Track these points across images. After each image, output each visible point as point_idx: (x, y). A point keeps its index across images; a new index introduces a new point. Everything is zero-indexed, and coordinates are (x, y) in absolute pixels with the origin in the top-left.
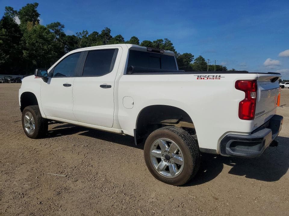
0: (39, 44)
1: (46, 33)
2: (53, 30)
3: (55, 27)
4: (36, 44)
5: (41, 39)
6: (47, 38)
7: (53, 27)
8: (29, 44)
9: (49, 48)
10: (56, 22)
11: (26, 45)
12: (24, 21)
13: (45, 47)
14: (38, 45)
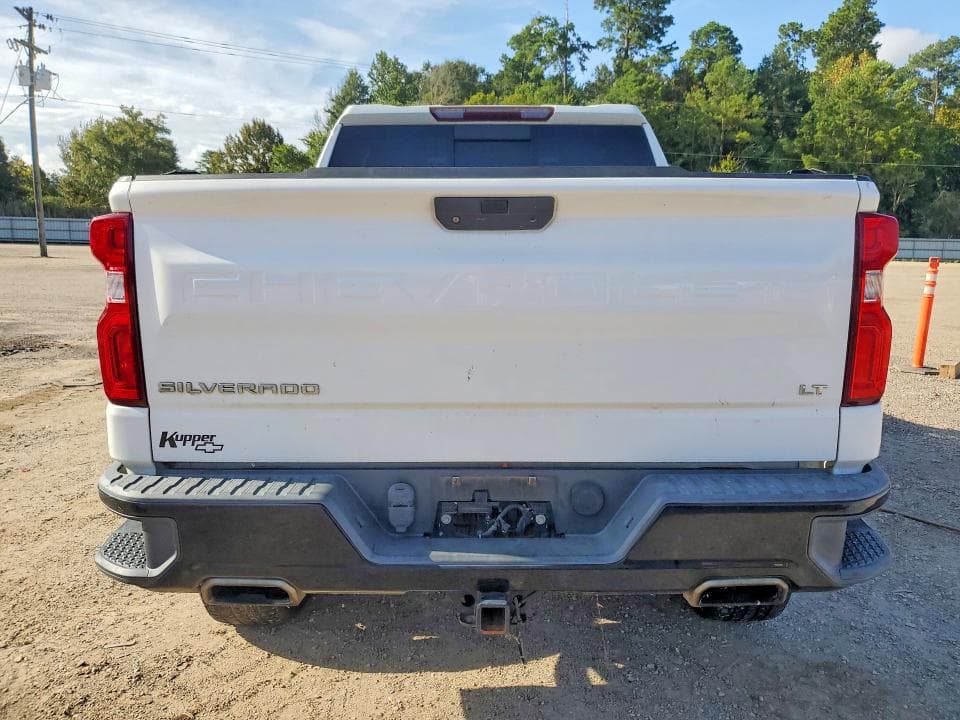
0: (859, 129)
1: (888, 86)
2: (932, 69)
3: (943, 55)
4: (848, 130)
5: (867, 111)
6: (890, 103)
7: (934, 57)
8: (825, 131)
9: (894, 138)
10: (946, 39)
11: (815, 136)
12: (828, 59)
13: (879, 137)
14: (852, 132)
